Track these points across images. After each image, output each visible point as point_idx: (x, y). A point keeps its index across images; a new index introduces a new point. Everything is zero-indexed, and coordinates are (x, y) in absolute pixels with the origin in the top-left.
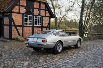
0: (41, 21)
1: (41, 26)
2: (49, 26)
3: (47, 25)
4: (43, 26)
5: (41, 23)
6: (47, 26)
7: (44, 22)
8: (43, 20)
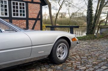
0: (25, 10)
1: (25, 17)
2: (40, 17)
3: (37, 15)
4: (30, 17)
5: (25, 13)
6: (36, 17)
7: (30, 12)
8: (29, 8)
